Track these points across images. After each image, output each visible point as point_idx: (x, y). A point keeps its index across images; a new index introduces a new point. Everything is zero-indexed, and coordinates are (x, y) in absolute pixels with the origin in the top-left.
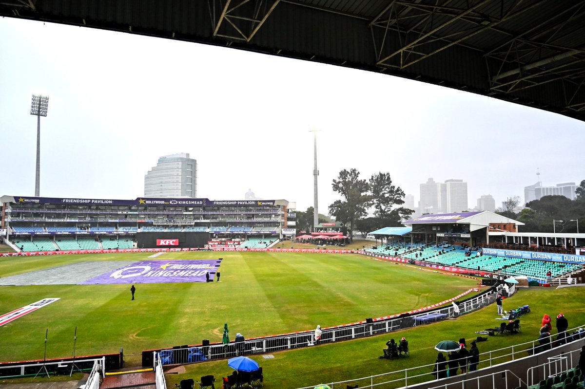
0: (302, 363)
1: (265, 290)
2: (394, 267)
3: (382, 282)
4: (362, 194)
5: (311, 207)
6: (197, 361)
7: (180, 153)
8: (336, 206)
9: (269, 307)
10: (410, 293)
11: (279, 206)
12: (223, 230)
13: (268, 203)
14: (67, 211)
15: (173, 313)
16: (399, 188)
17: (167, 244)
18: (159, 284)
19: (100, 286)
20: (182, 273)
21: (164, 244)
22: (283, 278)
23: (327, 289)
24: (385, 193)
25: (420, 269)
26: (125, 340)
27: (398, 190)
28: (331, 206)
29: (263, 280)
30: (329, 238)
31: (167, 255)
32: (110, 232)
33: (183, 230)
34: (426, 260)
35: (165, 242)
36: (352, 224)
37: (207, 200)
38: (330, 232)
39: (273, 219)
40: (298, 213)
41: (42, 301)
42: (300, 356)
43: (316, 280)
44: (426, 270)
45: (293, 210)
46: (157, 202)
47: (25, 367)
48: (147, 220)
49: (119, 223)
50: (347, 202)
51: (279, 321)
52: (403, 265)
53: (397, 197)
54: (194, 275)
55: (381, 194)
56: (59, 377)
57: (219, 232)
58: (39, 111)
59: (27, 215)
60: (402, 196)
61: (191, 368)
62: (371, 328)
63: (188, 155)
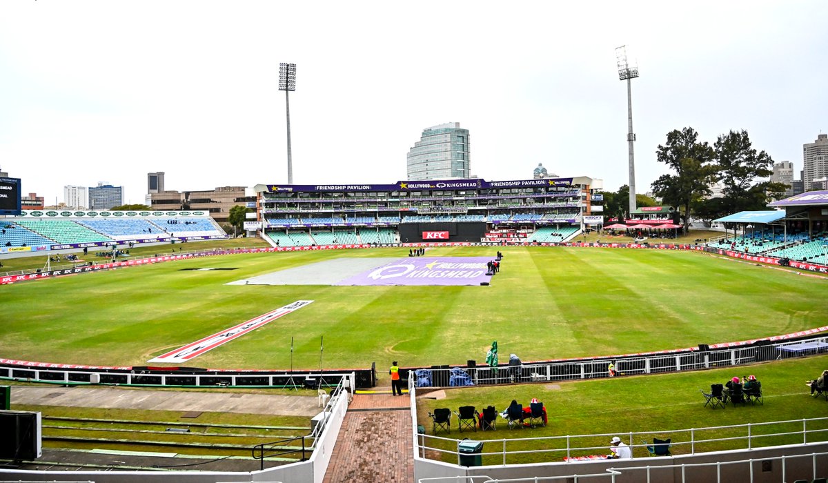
0: (597, 400)
1: (557, 299)
2: (754, 270)
3: (731, 291)
4: (703, 165)
5: (625, 186)
6: (461, 385)
7: (448, 122)
8: (662, 183)
9: (559, 322)
10: (777, 309)
11: (579, 186)
12: (503, 218)
13: (563, 182)
14: (322, 200)
15: (436, 324)
16: (763, 152)
17: (435, 237)
18: (424, 287)
19: (356, 288)
20: (451, 274)
21: (432, 237)
22: (583, 283)
23: (644, 300)
24: (740, 162)
25: (798, 273)
26: (380, 353)
27: (762, 155)
28: (656, 183)
29: (554, 285)
30: (653, 228)
31: (435, 250)
32: (370, 224)
33: (454, 220)
34: (808, 260)
35: (433, 235)
36: (687, 208)
37: (482, 180)
38: (654, 220)
39: (571, 203)
40: (606, 195)
41: (295, 303)
42: (595, 389)
43: (629, 286)
44: (808, 275)
45: (599, 191)
46: (421, 186)
47: (273, 377)
48: (410, 209)
49: (379, 212)
50: (678, 176)
51: (572, 340)
52: (770, 267)
53: (761, 166)
54: (466, 276)
55: (733, 163)
56: (307, 392)
57: (499, 221)
58: (287, 86)
59: (282, 205)
60: (769, 165)
61: (452, 395)
62: (706, 358)
63: (457, 124)
